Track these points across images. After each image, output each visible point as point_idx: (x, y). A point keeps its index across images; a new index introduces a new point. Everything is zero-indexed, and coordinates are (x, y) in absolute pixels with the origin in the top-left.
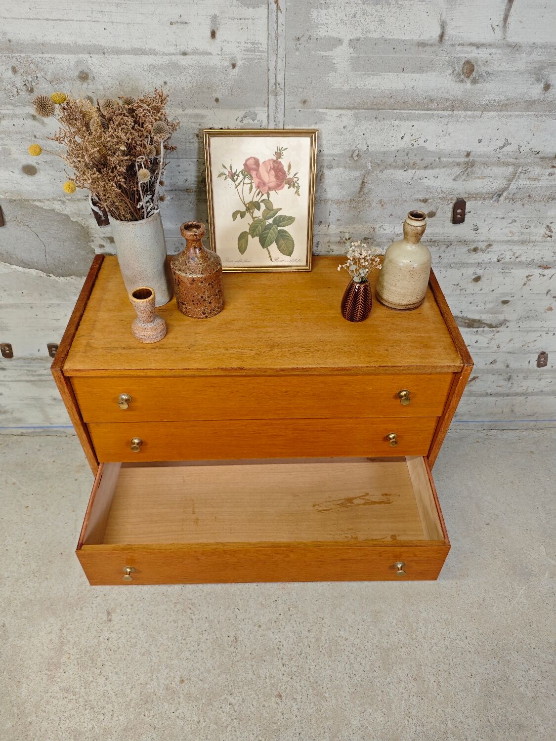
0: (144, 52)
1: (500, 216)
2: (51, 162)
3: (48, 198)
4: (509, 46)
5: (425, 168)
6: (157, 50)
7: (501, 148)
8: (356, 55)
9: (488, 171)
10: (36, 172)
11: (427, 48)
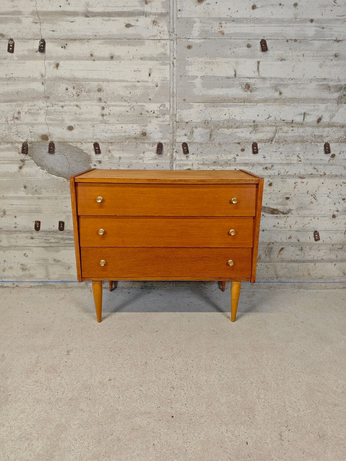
0: (123, 81)
1: (274, 150)
2: (80, 125)
3: (76, 141)
4: (261, 78)
5: (237, 128)
6: (128, 80)
7: (268, 118)
8: (203, 82)
9: (264, 129)
10: (73, 129)
11: (230, 79)
